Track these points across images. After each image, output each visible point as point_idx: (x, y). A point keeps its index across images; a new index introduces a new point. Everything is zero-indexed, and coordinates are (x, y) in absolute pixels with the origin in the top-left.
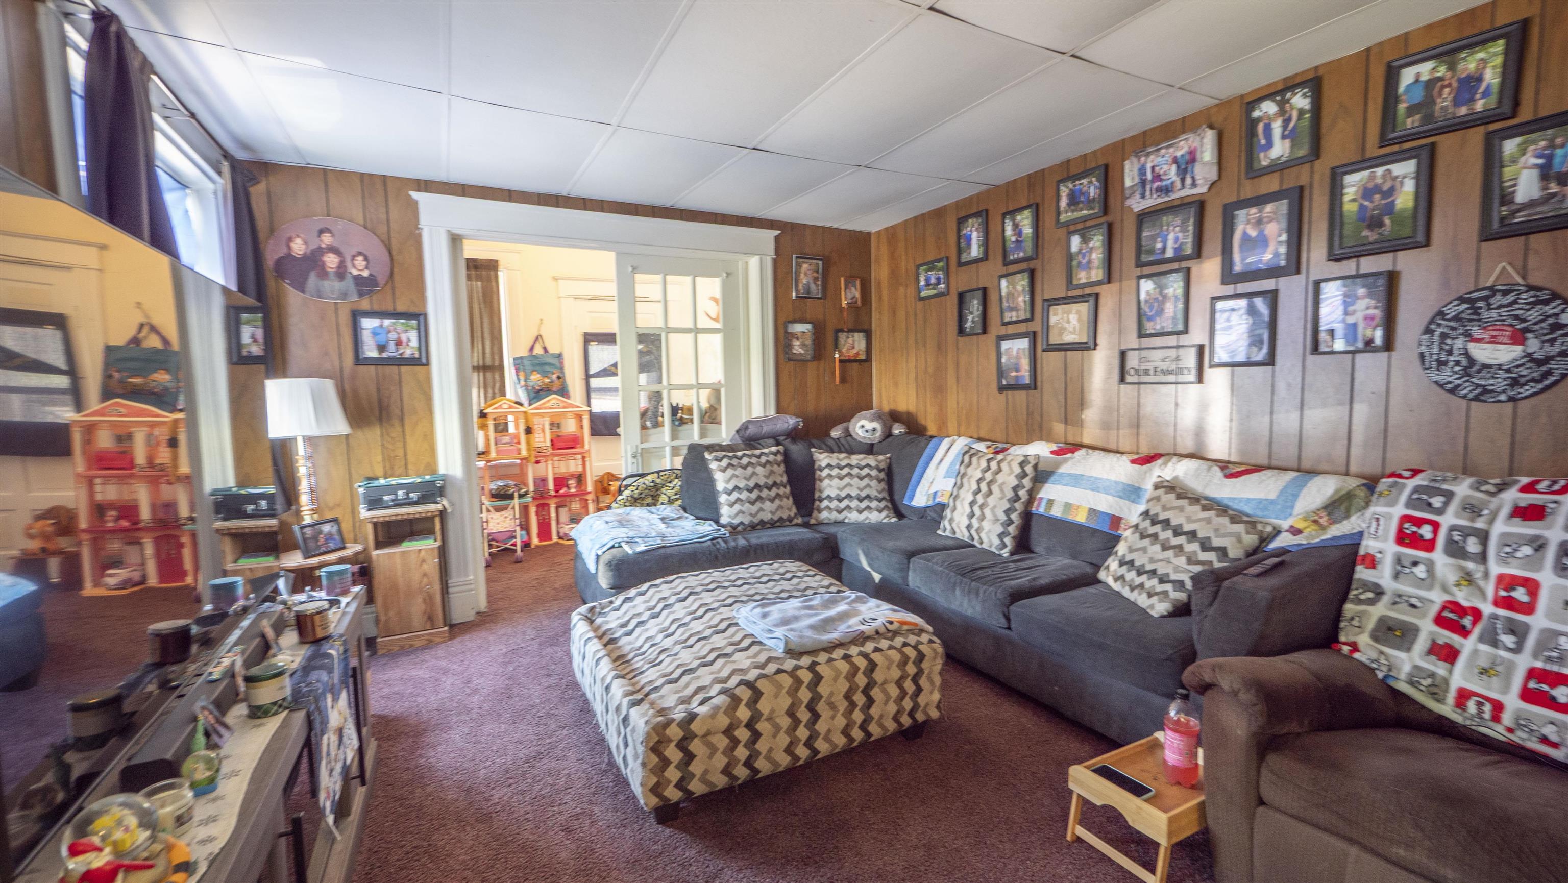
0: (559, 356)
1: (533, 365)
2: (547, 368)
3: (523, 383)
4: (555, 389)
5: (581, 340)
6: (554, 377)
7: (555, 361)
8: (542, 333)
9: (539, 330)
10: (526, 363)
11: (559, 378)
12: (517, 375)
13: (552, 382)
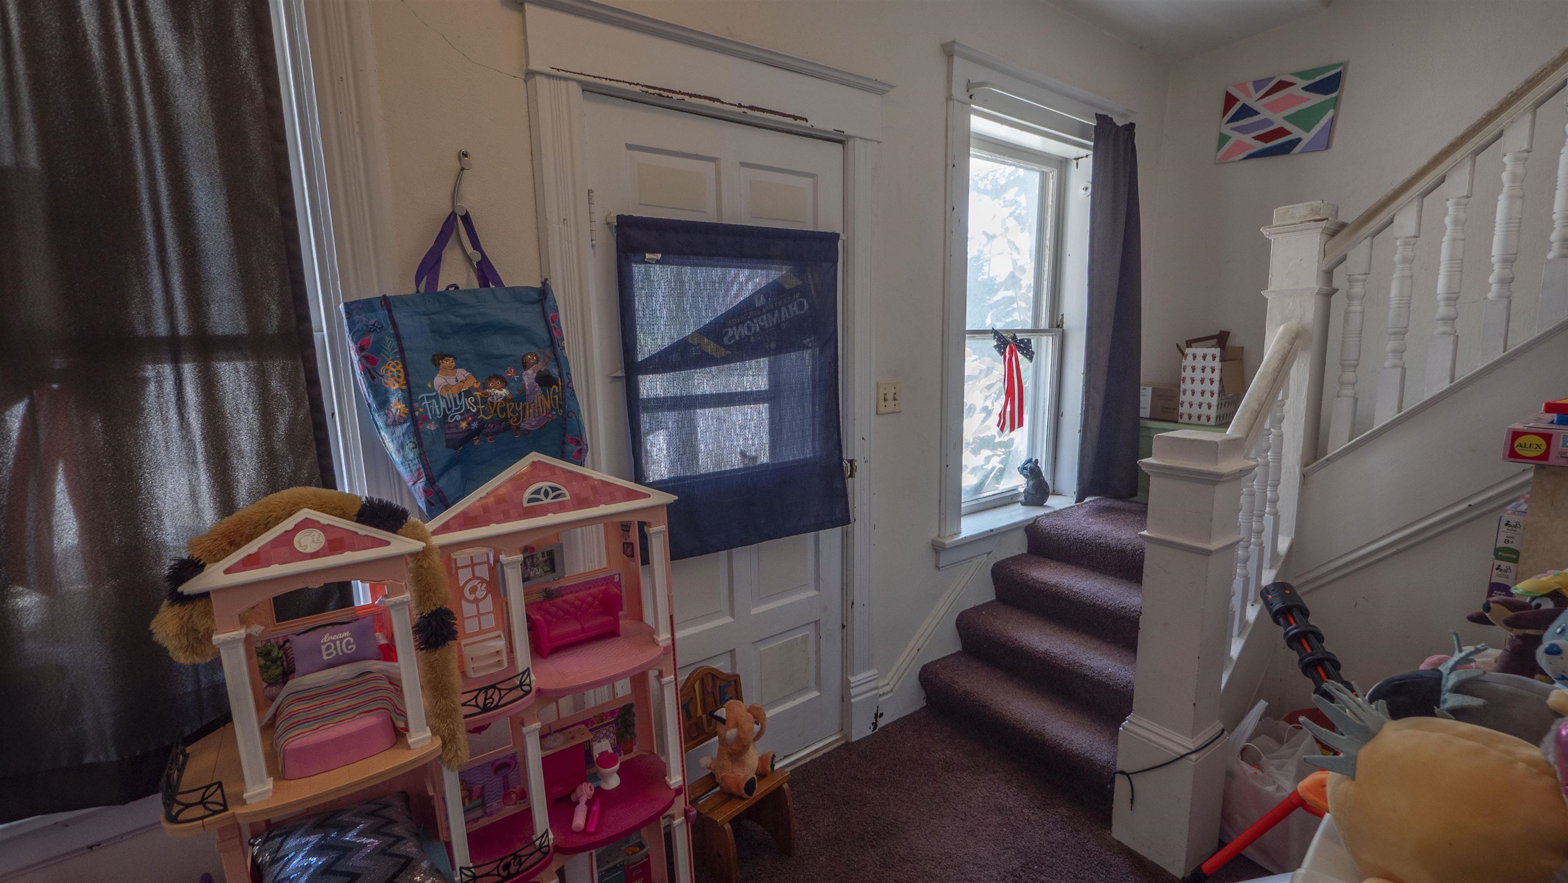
0: (543, 294)
1: (437, 332)
2: (499, 344)
3: (397, 406)
4: (529, 423)
5: (606, 241)
6: (529, 376)
7: (528, 318)
8: (470, 202)
9: (455, 195)
10: (406, 323)
11: (544, 380)
12: (372, 376)
13: (521, 397)
